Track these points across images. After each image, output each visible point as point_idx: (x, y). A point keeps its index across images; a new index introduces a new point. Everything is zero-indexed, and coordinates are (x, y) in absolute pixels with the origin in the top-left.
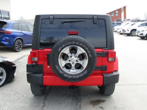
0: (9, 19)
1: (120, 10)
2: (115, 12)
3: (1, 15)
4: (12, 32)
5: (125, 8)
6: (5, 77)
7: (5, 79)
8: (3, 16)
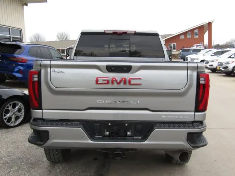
0: (20, 40)
1: (201, 29)
2: (194, 31)
3: (10, 34)
4: (27, 60)
5: (210, 24)
6: (23, 114)
7: (23, 117)
8: (11, 36)
